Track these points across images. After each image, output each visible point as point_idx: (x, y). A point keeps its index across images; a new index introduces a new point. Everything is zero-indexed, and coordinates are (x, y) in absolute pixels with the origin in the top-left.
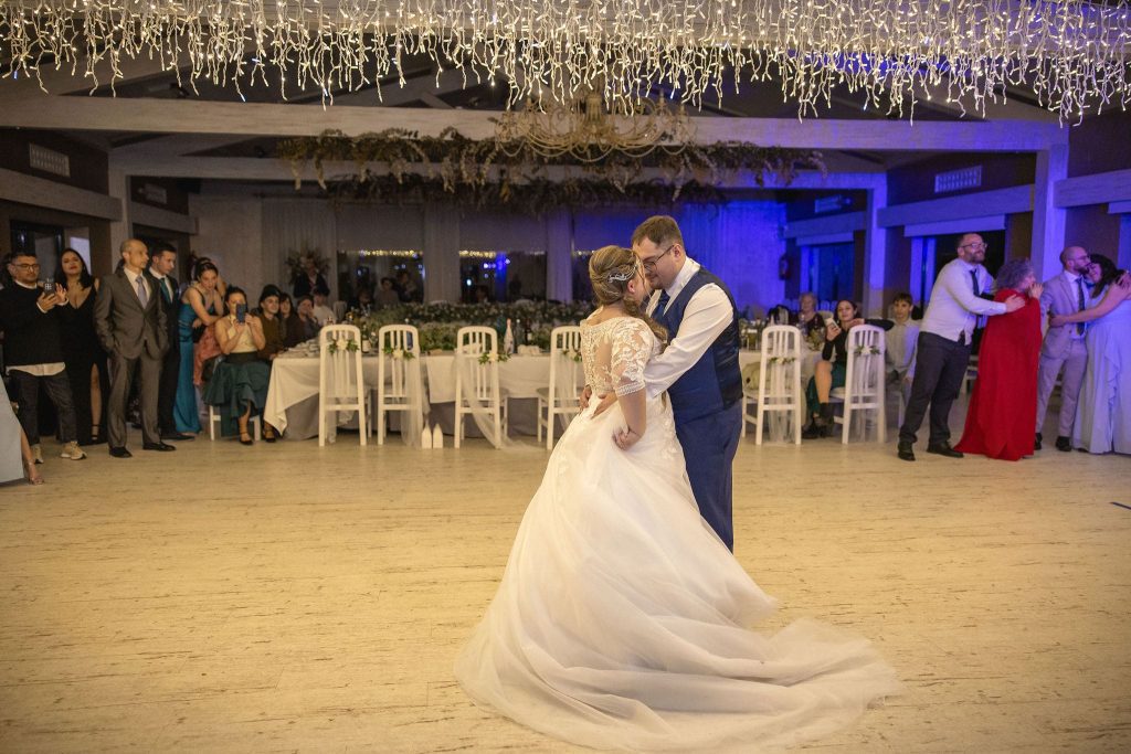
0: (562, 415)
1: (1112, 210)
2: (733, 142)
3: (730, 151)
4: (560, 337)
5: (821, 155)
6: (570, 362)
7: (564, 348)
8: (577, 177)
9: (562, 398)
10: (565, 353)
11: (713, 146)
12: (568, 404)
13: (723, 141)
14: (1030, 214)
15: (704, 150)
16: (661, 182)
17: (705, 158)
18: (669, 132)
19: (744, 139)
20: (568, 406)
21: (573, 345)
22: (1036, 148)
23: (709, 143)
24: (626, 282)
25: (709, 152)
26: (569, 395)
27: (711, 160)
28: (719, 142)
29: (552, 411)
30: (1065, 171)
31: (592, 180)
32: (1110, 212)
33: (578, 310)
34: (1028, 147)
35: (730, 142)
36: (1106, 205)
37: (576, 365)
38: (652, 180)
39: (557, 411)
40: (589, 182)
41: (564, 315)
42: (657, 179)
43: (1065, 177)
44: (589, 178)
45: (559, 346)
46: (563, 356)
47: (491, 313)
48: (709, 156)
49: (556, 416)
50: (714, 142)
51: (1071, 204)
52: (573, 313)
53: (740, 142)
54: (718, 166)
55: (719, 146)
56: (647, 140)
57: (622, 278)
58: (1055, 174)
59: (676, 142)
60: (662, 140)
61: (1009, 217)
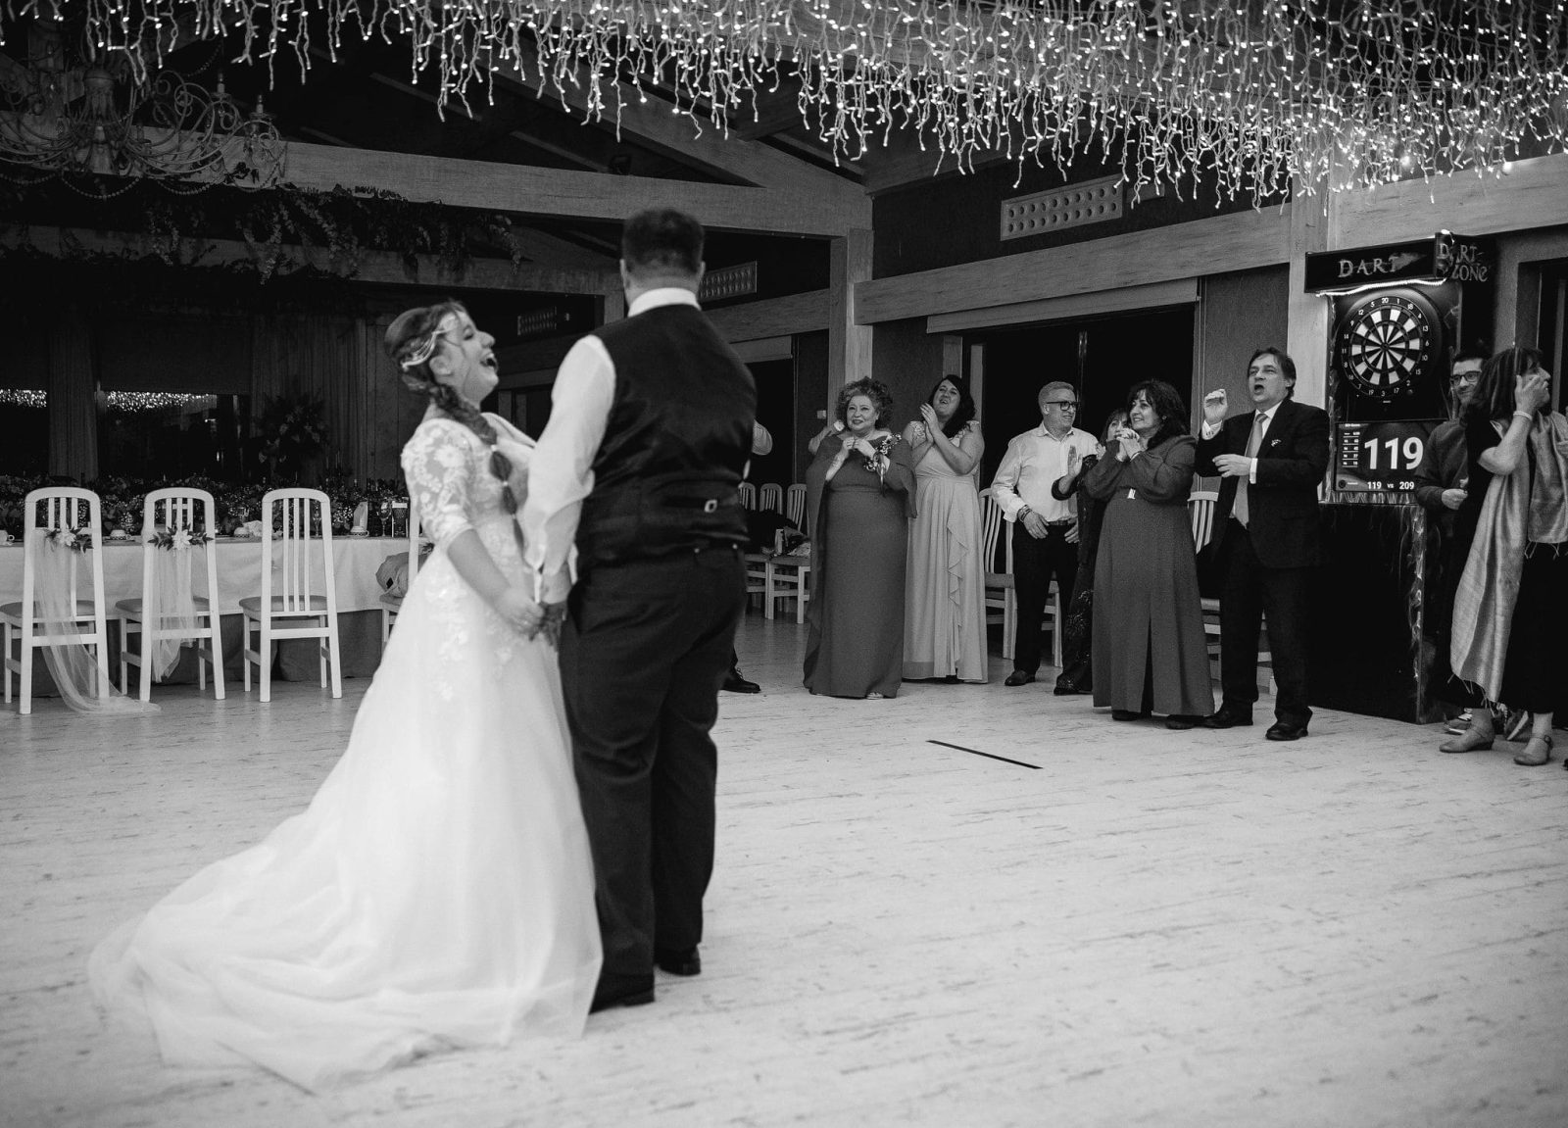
0: (49, 648)
1: (932, 327)
2: (363, 190)
3: (359, 204)
4: (42, 506)
5: (509, 222)
6: (62, 553)
7: (51, 527)
8: (98, 250)
9: (48, 619)
10: (53, 535)
11: (327, 194)
12: (60, 629)
13: (345, 187)
14: (824, 334)
15: (312, 198)
17: (315, 214)
18: (252, 164)
19: (381, 187)
20: (61, 632)
21: (69, 521)
22: (829, 232)
23: (322, 189)
24: (427, 364)
25: (321, 203)
26: (63, 611)
27: (325, 218)
28: (338, 187)
29: (29, 641)
30: (870, 269)
32: (929, 331)
34: (818, 229)
35: (358, 190)
36: (923, 320)
37: (74, 556)
39: (39, 641)
42: (245, 261)
43: (870, 278)
45: (41, 522)
46: (48, 540)
48: (322, 210)
49: (37, 651)
50: (330, 188)
51: (880, 318)
53: (374, 191)
54: (338, 230)
55: (339, 194)
56: (209, 176)
58: (856, 275)
59: (264, 183)
60: (238, 177)
61: (797, 338)
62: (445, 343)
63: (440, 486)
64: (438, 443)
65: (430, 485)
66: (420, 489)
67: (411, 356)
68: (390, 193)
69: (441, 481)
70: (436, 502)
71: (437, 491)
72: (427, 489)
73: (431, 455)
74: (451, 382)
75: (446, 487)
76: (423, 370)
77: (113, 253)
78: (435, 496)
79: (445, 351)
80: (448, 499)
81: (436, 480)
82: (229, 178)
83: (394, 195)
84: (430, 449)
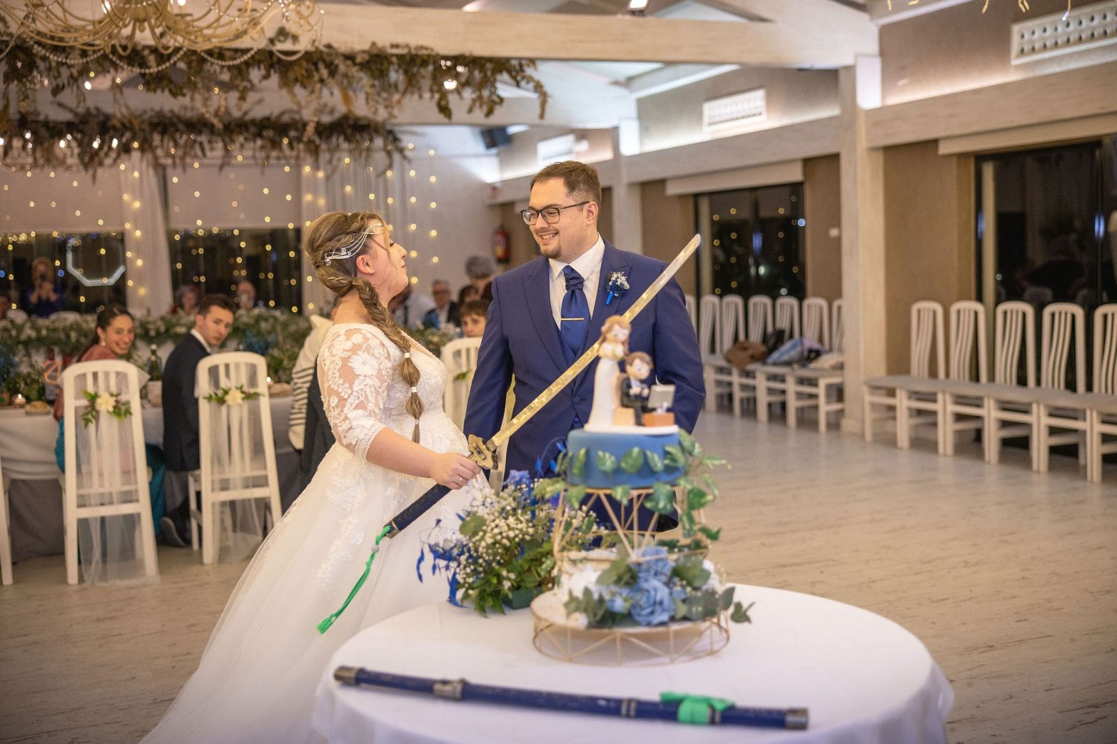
1: (944, 149)
2: (397, 46)
3: (393, 59)
8: (157, 108)
11: (364, 52)
13: (380, 44)
14: (835, 157)
15: (350, 57)
16: (297, 117)
17: (352, 70)
18: (291, 27)
19: (415, 42)
22: (838, 65)
23: (358, 48)
24: (353, 260)
25: (359, 60)
27: (361, 72)
28: (374, 44)
31: (182, 113)
32: (941, 153)
33: (178, 324)
35: (392, 46)
36: (934, 143)
38: (282, 113)
40: (179, 118)
41: (153, 333)
42: (291, 111)
44: (176, 110)
47: (23, 337)
48: (360, 67)
50: (366, 46)
51: (891, 142)
52: (167, 330)
53: (407, 46)
55: (375, 51)
56: (253, 42)
57: (344, 255)
59: (303, 45)
60: (279, 41)
61: (808, 162)
62: (373, 244)
63: (349, 392)
64: (355, 349)
65: (340, 390)
66: (332, 392)
67: (339, 250)
68: (422, 47)
69: (351, 387)
70: (343, 406)
71: (346, 397)
72: (338, 394)
73: (345, 360)
74: (373, 281)
75: (355, 394)
76: (349, 266)
77: (172, 111)
78: (342, 402)
79: (371, 251)
80: (354, 405)
81: (347, 385)
82: (272, 41)
83: (426, 49)
84: (346, 354)
